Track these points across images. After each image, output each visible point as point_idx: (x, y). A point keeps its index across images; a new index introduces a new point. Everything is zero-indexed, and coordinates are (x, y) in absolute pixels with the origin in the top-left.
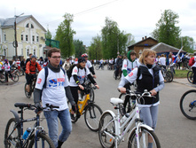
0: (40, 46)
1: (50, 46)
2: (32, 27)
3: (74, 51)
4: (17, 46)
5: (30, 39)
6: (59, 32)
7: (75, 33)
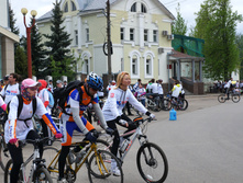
0: (161, 51)
1: (182, 50)
2: (144, 10)
3: (238, 60)
4: (111, 52)
5: (140, 35)
6: (204, 18)
7: (239, 18)
